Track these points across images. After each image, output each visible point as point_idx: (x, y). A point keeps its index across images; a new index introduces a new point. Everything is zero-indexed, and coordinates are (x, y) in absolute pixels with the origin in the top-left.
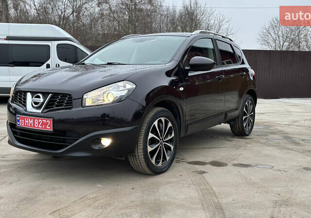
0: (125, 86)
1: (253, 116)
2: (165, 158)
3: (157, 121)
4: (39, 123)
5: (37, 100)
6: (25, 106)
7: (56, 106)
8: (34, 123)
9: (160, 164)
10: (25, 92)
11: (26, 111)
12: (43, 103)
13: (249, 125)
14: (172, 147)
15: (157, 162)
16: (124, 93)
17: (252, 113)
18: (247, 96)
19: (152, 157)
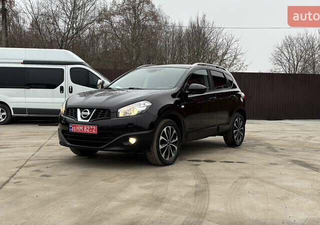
0: (144, 104)
1: (244, 131)
2: (171, 155)
3: (165, 128)
4: (87, 129)
5: (85, 113)
6: (77, 118)
7: (99, 117)
8: (83, 129)
9: (168, 159)
10: (76, 109)
11: (77, 121)
12: (90, 115)
13: (239, 138)
14: (176, 148)
15: (166, 157)
16: (144, 109)
17: (243, 128)
18: (238, 114)
19: (162, 153)
